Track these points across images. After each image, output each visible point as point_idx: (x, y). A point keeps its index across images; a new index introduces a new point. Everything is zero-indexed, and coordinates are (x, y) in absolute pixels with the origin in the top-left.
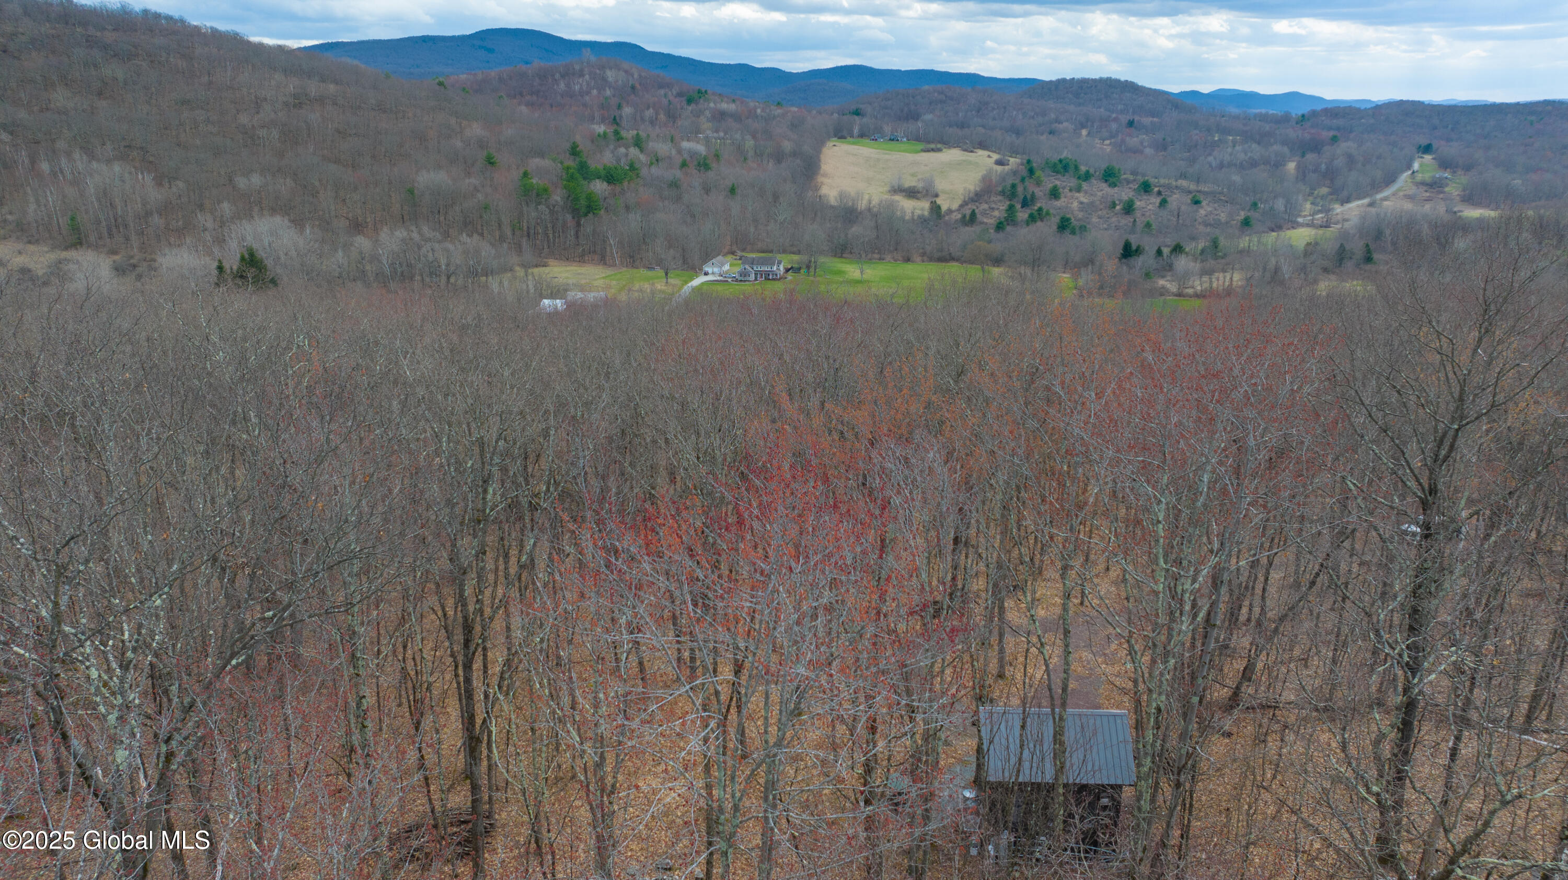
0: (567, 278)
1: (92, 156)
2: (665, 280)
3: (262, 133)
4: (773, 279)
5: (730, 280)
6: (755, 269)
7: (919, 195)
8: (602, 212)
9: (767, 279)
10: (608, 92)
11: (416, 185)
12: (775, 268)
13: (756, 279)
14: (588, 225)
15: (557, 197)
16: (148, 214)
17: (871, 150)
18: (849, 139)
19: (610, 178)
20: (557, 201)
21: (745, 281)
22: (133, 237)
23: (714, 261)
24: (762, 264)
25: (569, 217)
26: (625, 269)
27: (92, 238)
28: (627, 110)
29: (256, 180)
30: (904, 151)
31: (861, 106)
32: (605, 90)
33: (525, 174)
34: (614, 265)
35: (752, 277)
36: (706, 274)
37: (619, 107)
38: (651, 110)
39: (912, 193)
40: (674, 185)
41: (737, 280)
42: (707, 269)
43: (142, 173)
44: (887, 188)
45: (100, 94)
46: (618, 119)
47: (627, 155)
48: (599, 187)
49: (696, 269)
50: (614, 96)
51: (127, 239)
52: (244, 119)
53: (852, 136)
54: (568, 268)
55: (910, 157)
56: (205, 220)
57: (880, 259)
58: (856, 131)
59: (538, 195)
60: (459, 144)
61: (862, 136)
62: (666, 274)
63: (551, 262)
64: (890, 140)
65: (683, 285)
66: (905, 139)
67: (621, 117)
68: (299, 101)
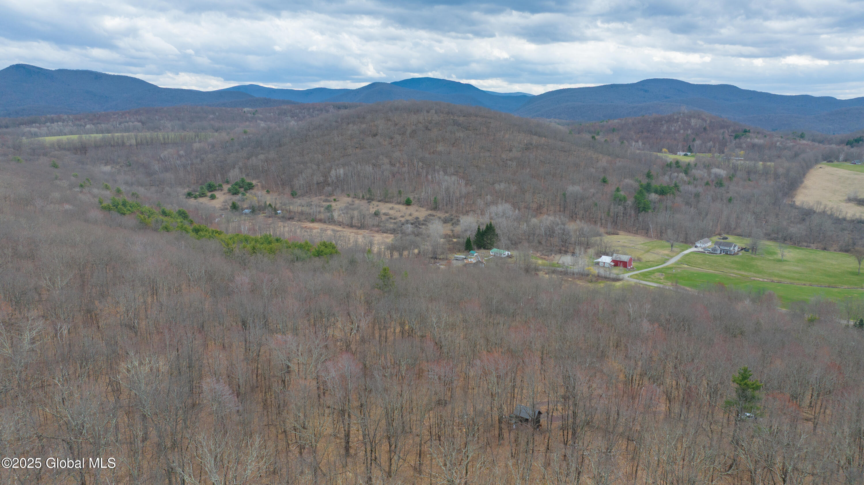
0: (625, 242)
1: (446, 173)
2: (671, 248)
3: (509, 163)
4: (730, 254)
5: (706, 252)
6: (721, 248)
8: (650, 211)
9: (727, 254)
10: (689, 132)
11: (567, 192)
12: (732, 249)
13: (720, 253)
14: (642, 216)
15: (630, 202)
16: (461, 197)
18: (836, 163)
19: (662, 192)
20: (628, 204)
21: (714, 253)
22: (454, 206)
23: (701, 241)
24: (725, 246)
25: (633, 212)
26: (655, 240)
27: (440, 207)
28: (698, 142)
29: (503, 186)
32: (688, 130)
33: (618, 190)
34: (651, 237)
35: (719, 252)
36: (696, 247)
37: (694, 140)
38: (711, 143)
40: (697, 195)
41: (710, 253)
42: (698, 244)
43: (462, 181)
44: (846, 198)
45: (453, 145)
46: (691, 147)
47: (677, 177)
48: (653, 196)
49: (693, 244)
50: (692, 134)
52: (504, 156)
53: (838, 161)
54: (628, 237)
56: (480, 202)
58: (841, 157)
59: (620, 200)
60: (593, 170)
61: (846, 160)
62: (672, 246)
63: (621, 232)
65: (681, 252)
67: (693, 146)
68: (528, 147)
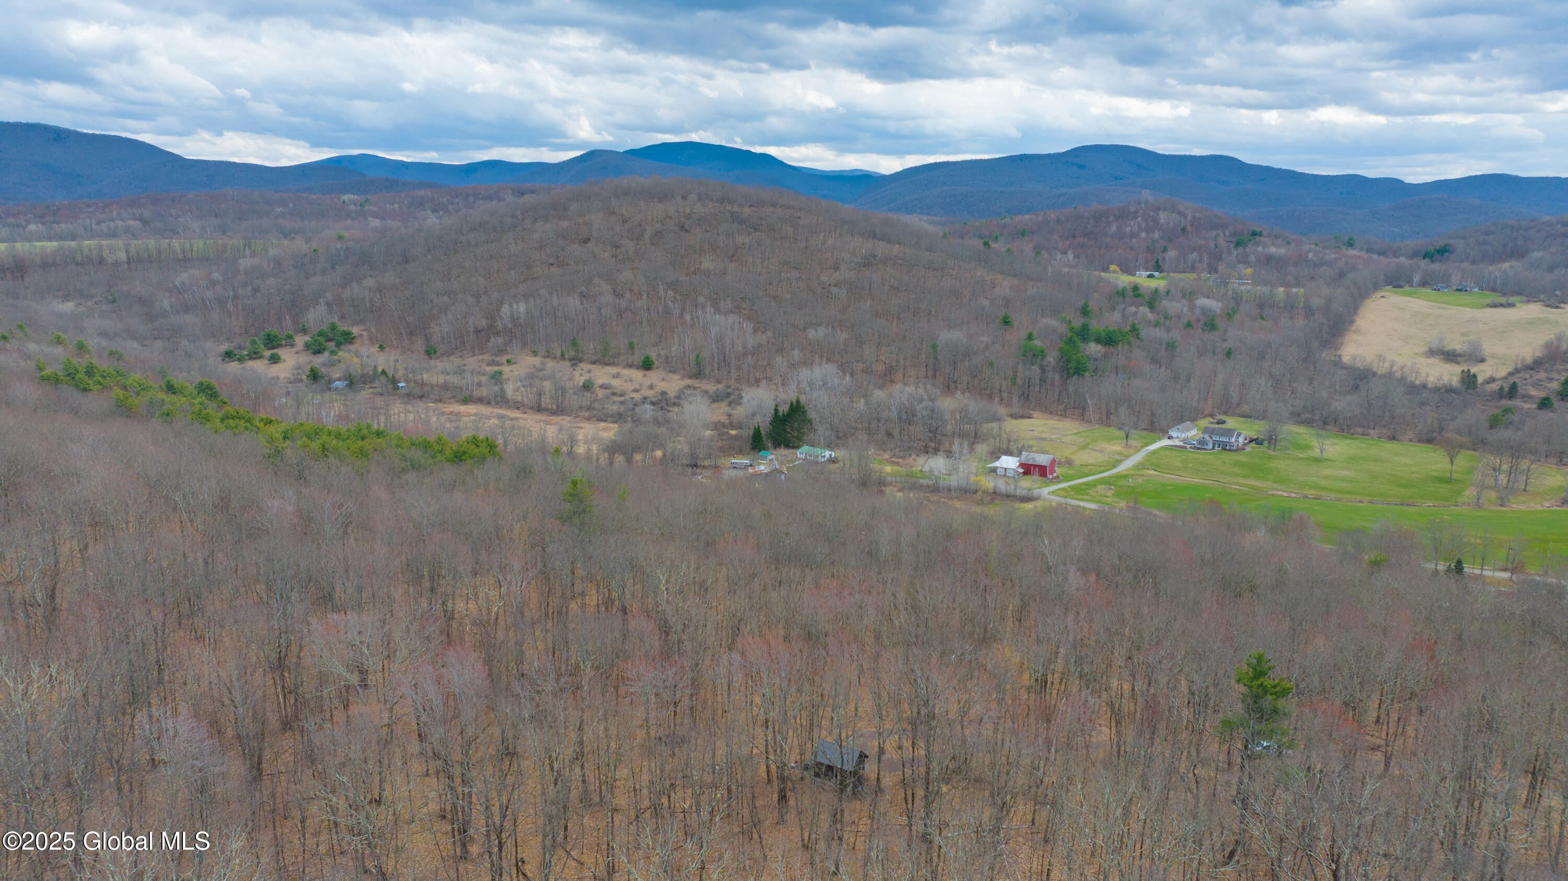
0: (1043, 432)
1: (717, 310)
2: (1125, 441)
3: (834, 290)
4: (1230, 450)
5: (1188, 446)
6: (1214, 438)
7: (1460, 359)
8: (1087, 374)
9: (1226, 449)
10: (1157, 235)
11: (938, 342)
12: (1233, 440)
13: (1213, 448)
14: (1073, 384)
15: (1052, 359)
16: (746, 354)
17: (1425, 303)
18: (1407, 288)
19: (1109, 341)
20: (1049, 362)
21: (1202, 449)
22: (733, 370)
23: (1179, 427)
24: (1222, 435)
25: (1057, 377)
26: (1097, 426)
27: (707, 371)
28: (1172, 253)
29: (821, 332)
30: (1465, 305)
31: (1452, 242)
32: (1154, 233)
33: (1030, 337)
34: (1090, 422)
35: (1210, 446)
36: (1170, 438)
37: (1165, 250)
38: (1195, 254)
39: (1450, 357)
40: (1171, 346)
41: (1195, 448)
42: (1173, 433)
43: (747, 323)
44: (1425, 349)
45: (732, 258)
46: (1160, 261)
47: (1136, 313)
48: (1094, 348)
49: (1164, 432)
50: (1162, 238)
51: (729, 372)
52: (824, 278)
53: (1411, 286)
54: (1048, 422)
55: (1468, 313)
56: (781, 362)
57: (1363, 435)
58: (1416, 279)
59: (1034, 355)
60: (986, 303)
61: (1424, 284)
62: (1127, 437)
63: (1036, 414)
64: (1457, 290)
65: (1143, 447)
66: (1476, 290)
67: (1164, 259)
68: (868, 262)
